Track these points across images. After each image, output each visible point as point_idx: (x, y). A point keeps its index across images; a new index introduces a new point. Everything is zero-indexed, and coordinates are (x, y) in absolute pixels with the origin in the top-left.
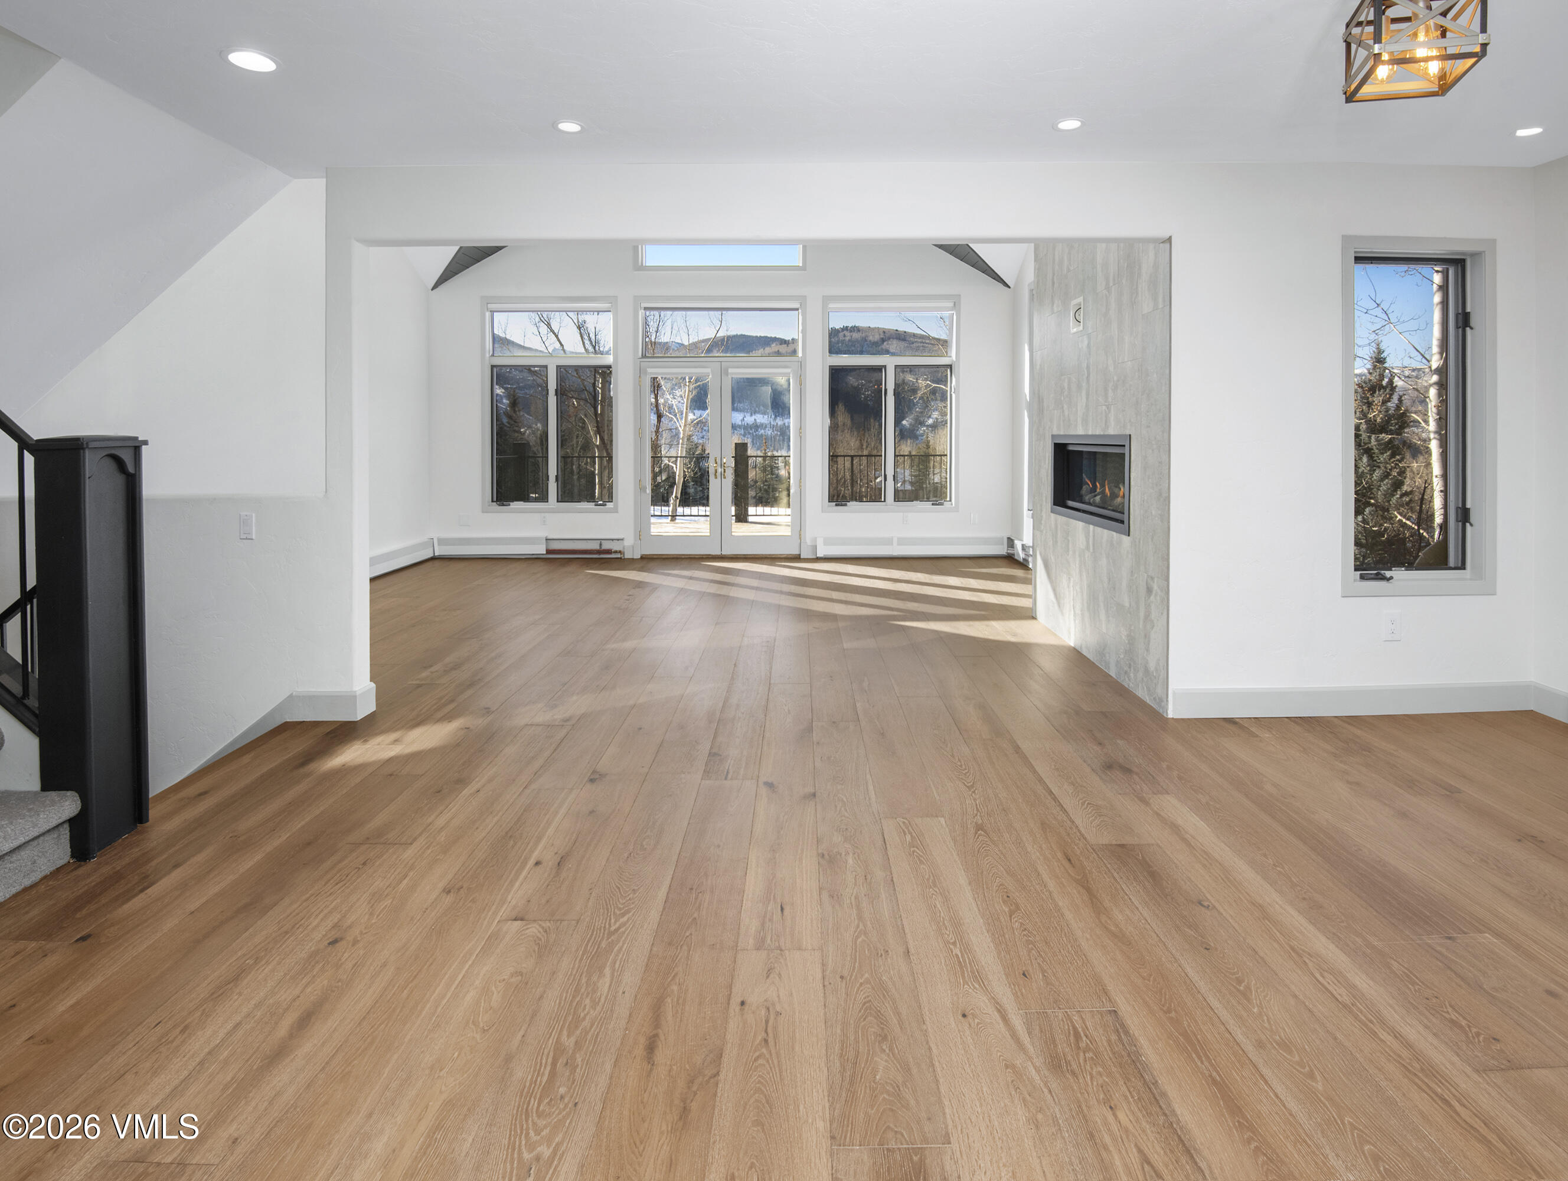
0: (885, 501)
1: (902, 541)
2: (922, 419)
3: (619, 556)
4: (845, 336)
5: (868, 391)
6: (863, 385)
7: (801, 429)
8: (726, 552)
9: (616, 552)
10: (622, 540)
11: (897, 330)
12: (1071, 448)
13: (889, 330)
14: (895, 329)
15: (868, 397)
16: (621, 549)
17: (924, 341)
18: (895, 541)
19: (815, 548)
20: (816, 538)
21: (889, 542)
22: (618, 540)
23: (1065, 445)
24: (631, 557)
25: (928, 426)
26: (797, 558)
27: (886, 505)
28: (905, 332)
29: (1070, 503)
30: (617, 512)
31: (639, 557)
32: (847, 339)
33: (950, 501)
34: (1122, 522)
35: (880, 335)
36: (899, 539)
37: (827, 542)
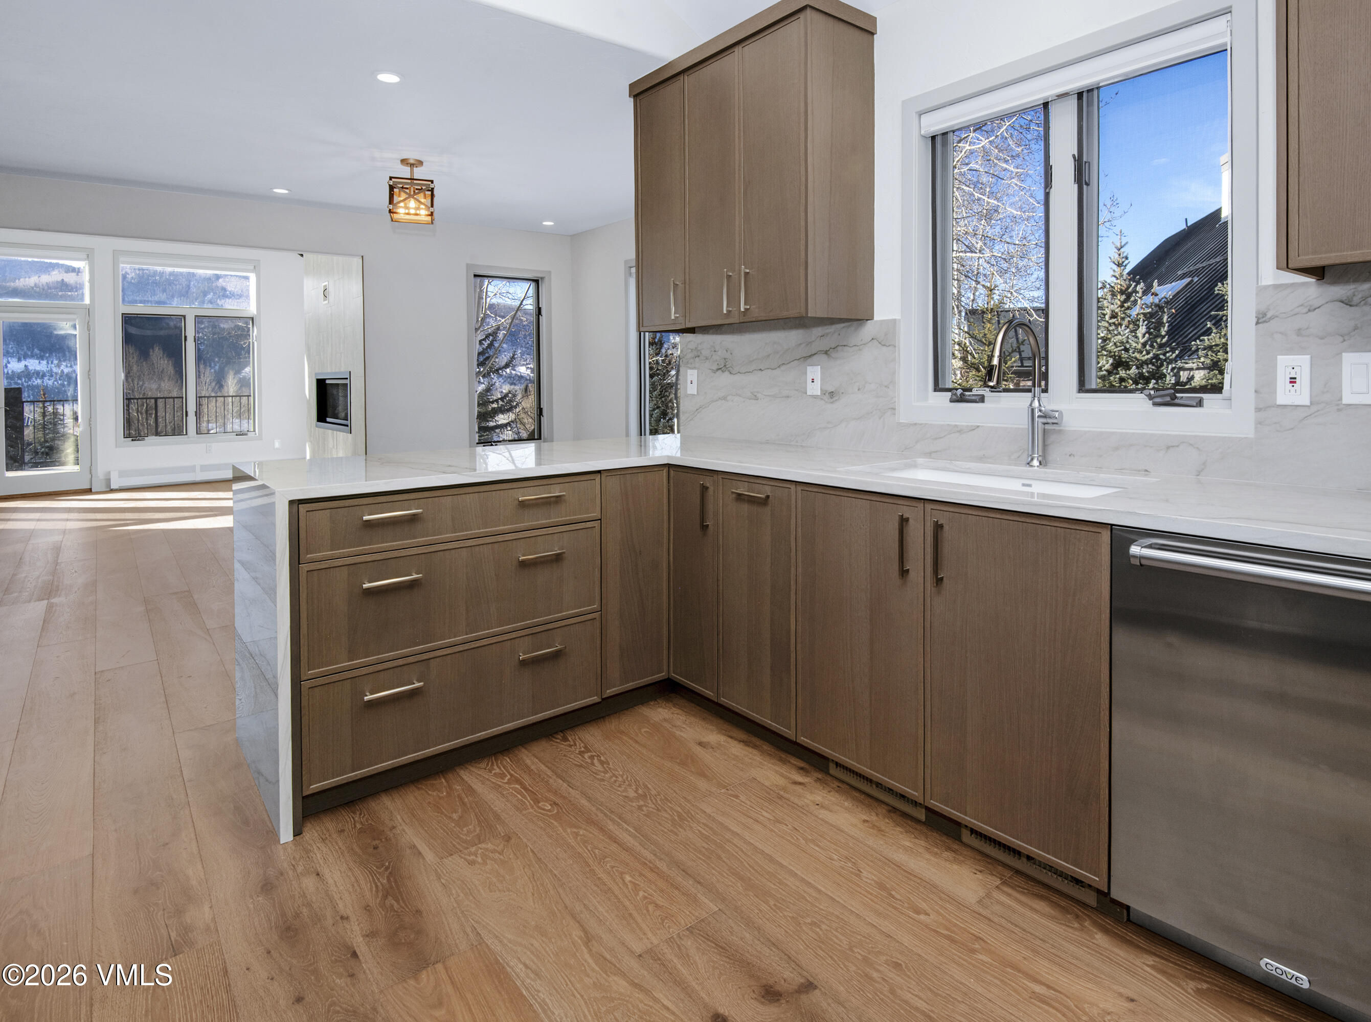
0: (186, 434)
1: (204, 468)
7: (89, 373)
12: (328, 382)
18: (198, 468)
19: (108, 481)
20: (109, 473)
21: (192, 469)
23: (325, 380)
26: (89, 491)
27: (188, 438)
29: (328, 420)
33: (254, 431)
34: (347, 426)
36: (201, 466)
37: (122, 474)
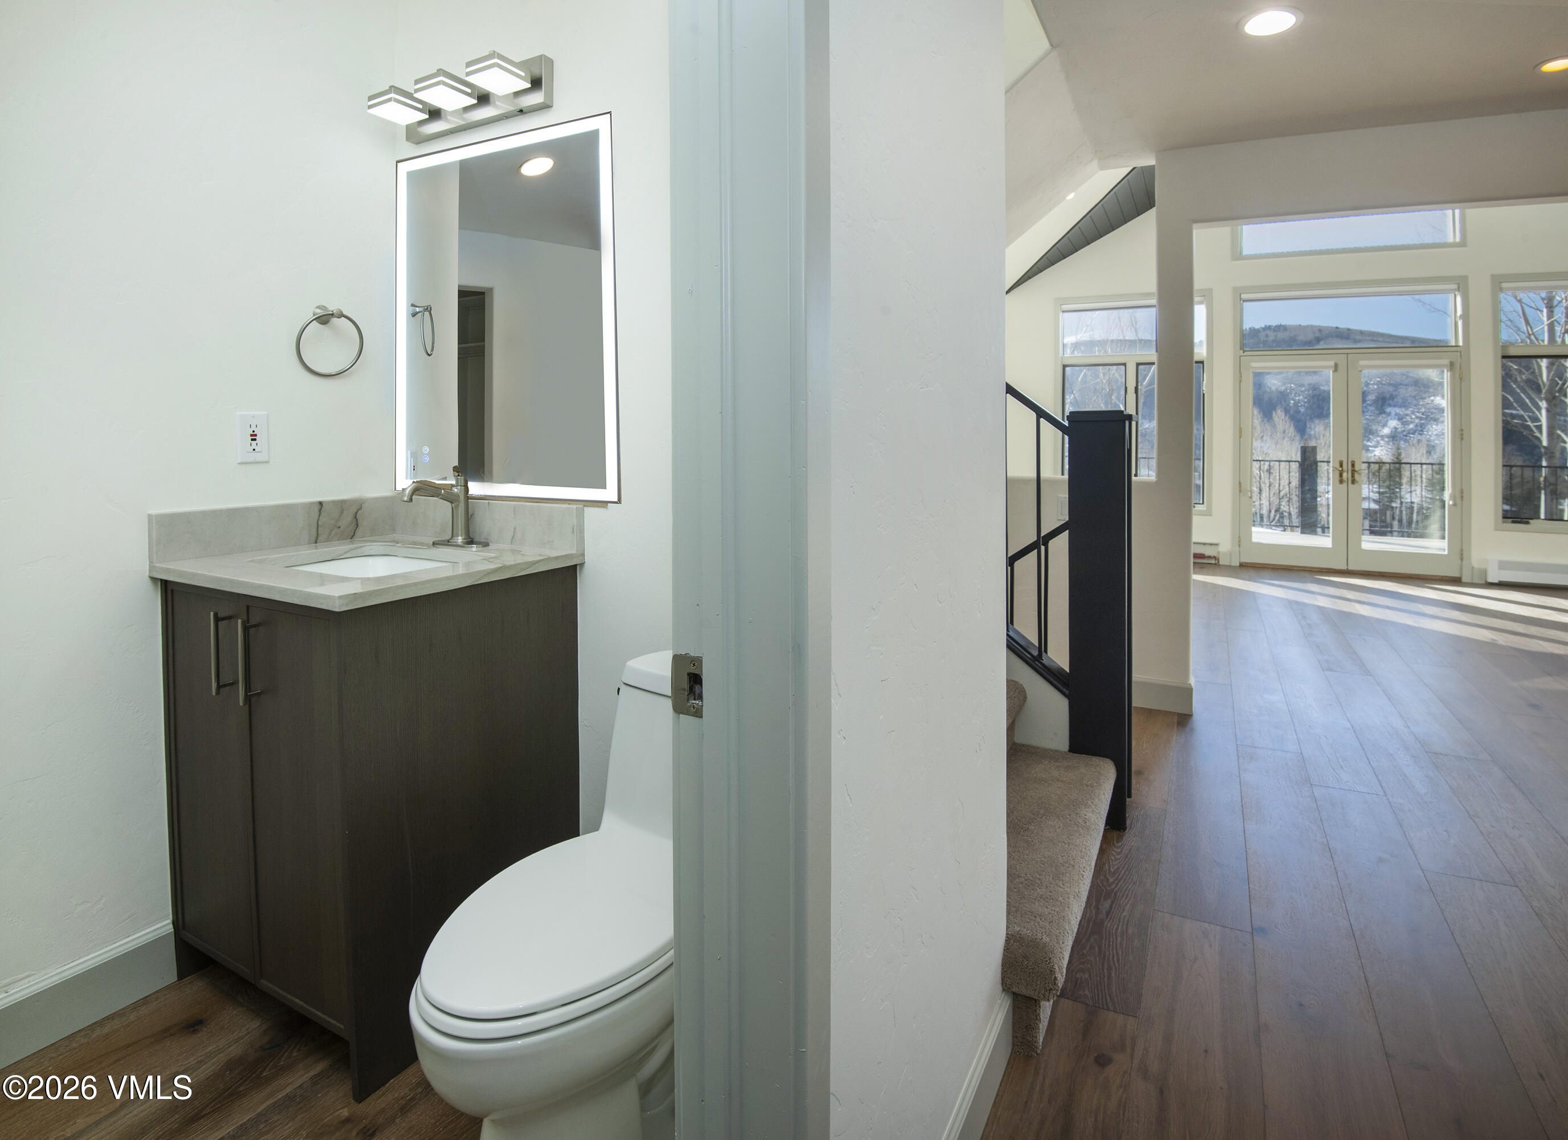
2: (1374, 427)
3: (1213, 561)
4: (1267, 336)
5: (1299, 395)
6: (1292, 389)
7: (1462, 431)
8: (1352, 567)
9: (1210, 557)
10: (1217, 545)
11: (1337, 328)
13: (1327, 328)
14: (1335, 326)
15: (1299, 402)
16: (1216, 555)
17: (1375, 339)
19: (1483, 570)
20: (1484, 559)
22: (1211, 544)
24: (1229, 564)
25: (1382, 437)
26: (1456, 581)
28: (1349, 330)
30: (1211, 516)
31: (1238, 565)
32: (1270, 339)
35: (1314, 333)
37: (1504, 565)
